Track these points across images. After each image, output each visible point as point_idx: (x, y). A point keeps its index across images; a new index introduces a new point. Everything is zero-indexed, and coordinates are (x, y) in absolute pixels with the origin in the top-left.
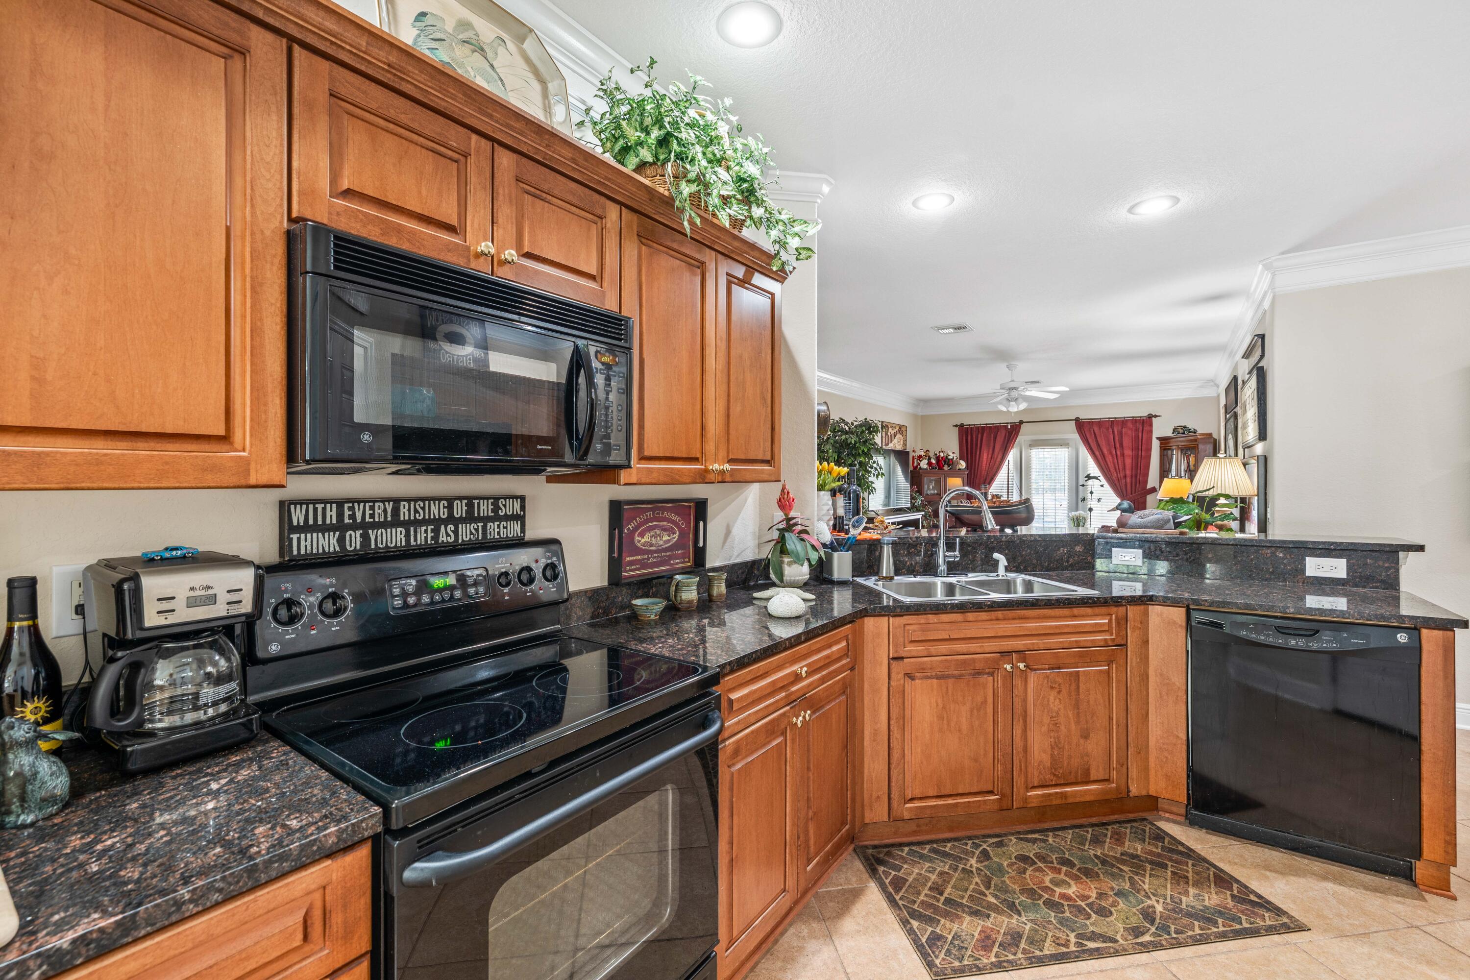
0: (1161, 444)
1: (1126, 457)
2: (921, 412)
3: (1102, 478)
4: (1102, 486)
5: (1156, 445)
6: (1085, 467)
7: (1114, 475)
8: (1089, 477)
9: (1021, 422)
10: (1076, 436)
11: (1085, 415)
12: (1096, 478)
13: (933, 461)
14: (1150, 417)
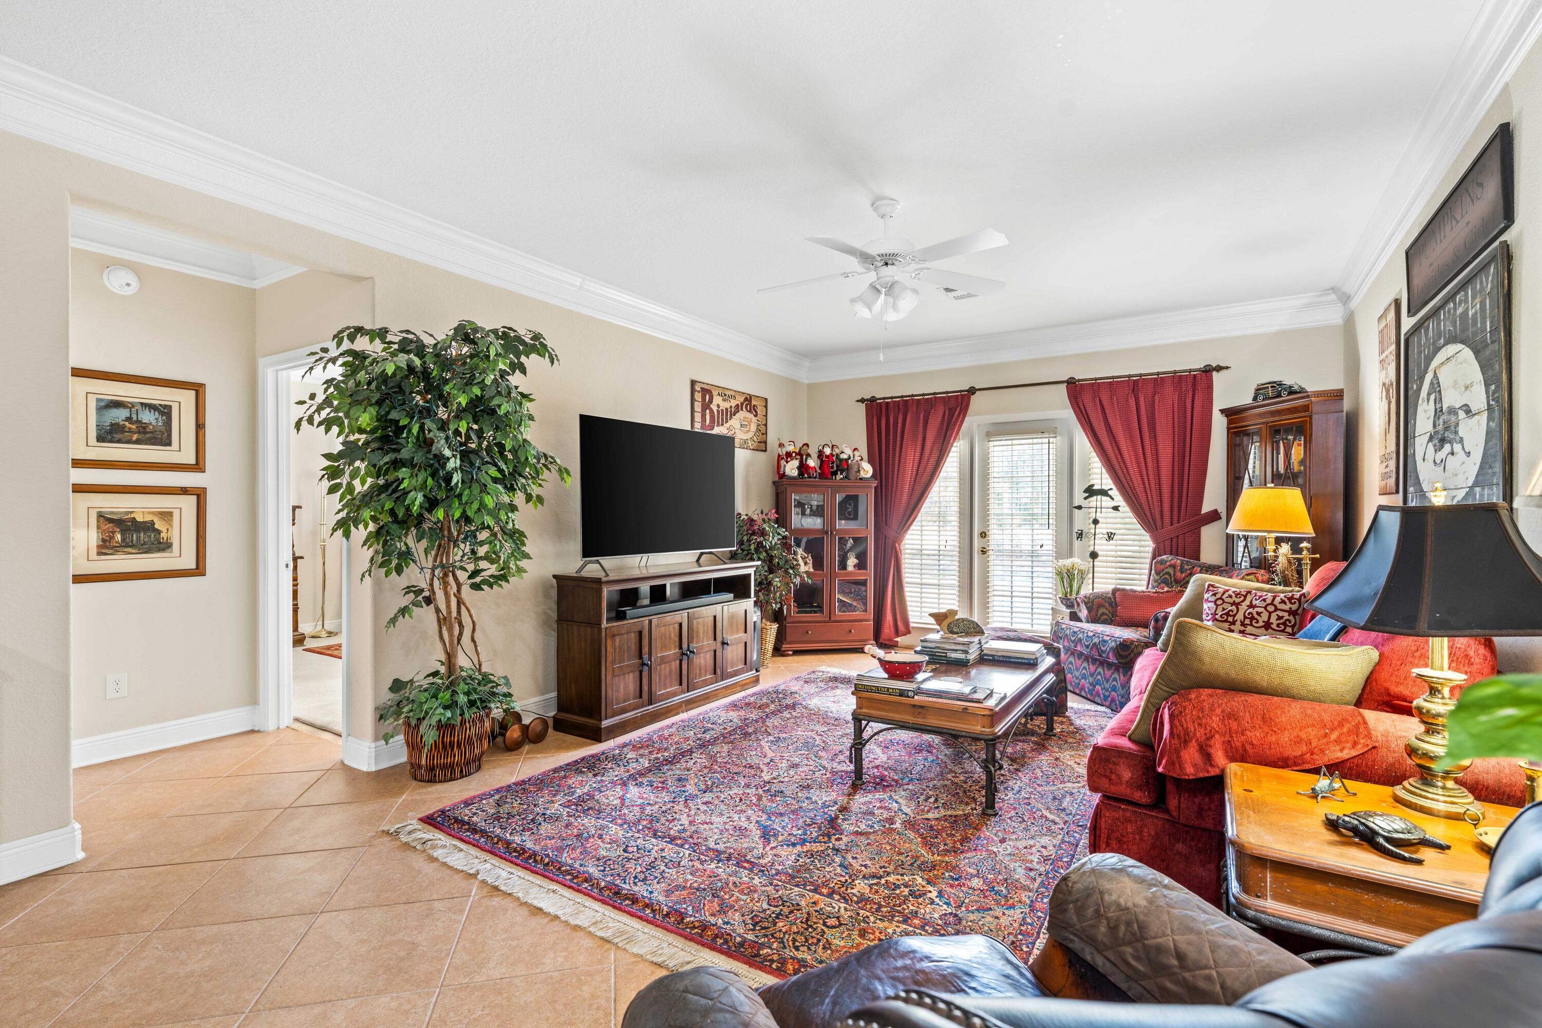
0: (1229, 422)
1: (1161, 451)
2: (805, 376)
3: (1115, 493)
4: (1116, 508)
5: (1219, 424)
6: (1087, 472)
7: (1139, 489)
8: (1091, 492)
9: (972, 391)
10: (1067, 414)
11: (1084, 373)
12: (1104, 493)
13: (812, 463)
14: (1208, 371)
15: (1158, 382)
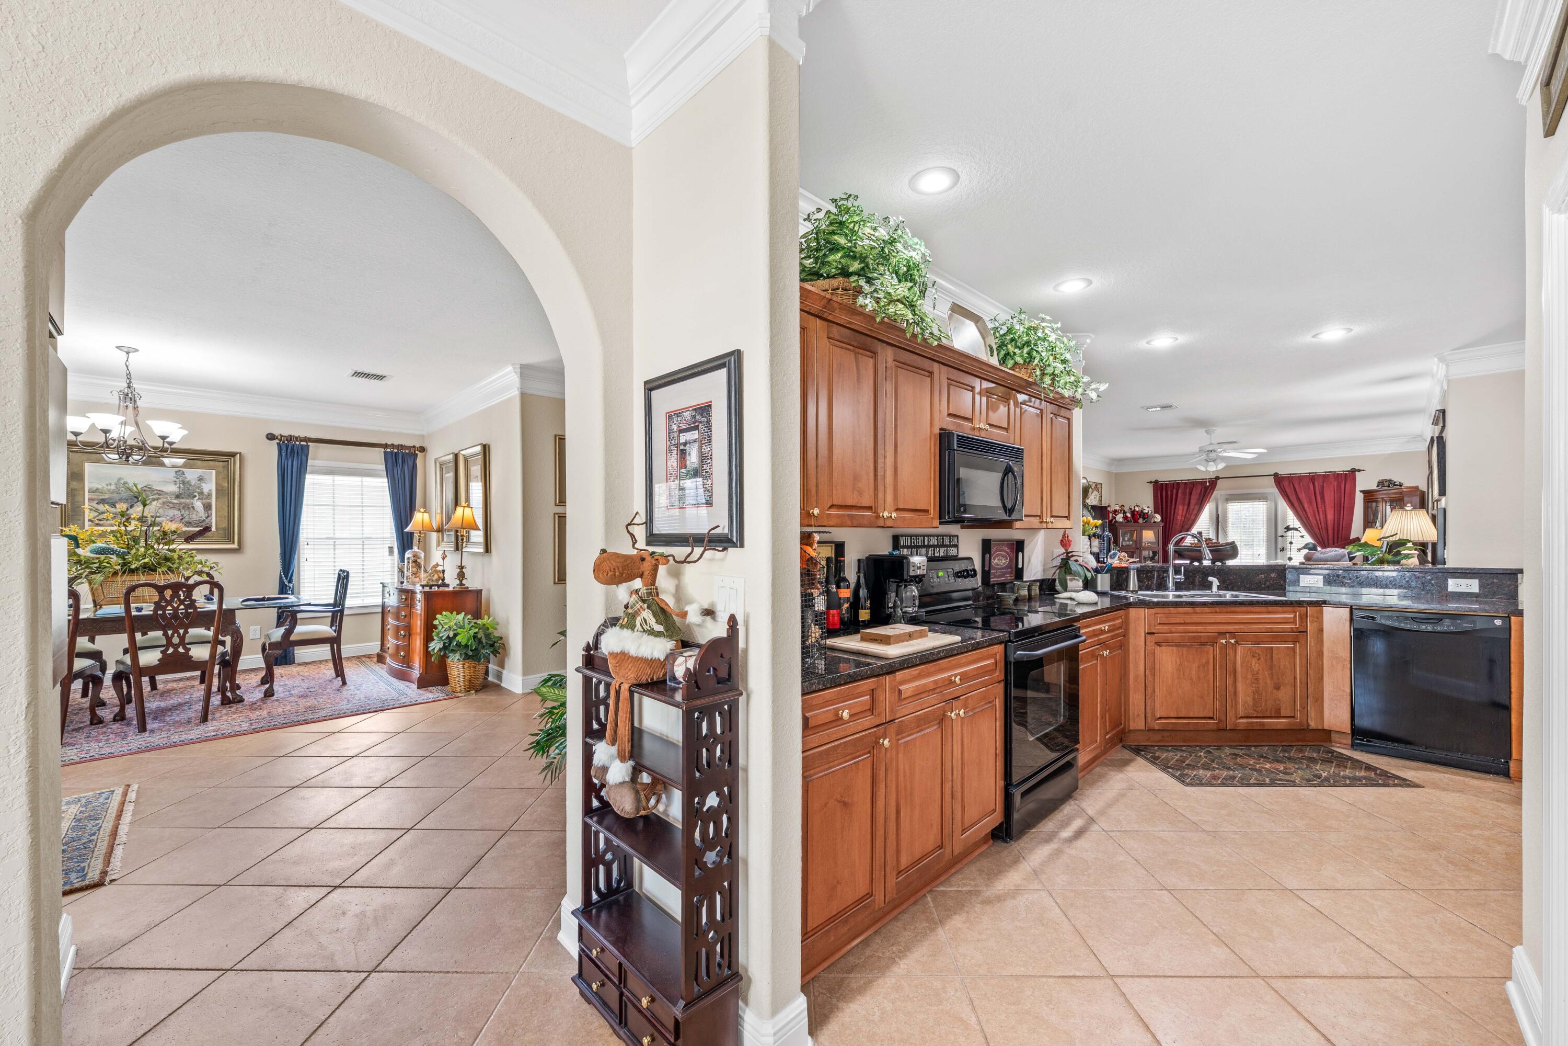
0: (1365, 497)
1: (1328, 510)
2: (1114, 470)
3: (1302, 529)
4: (1302, 537)
5: (1359, 500)
6: (1285, 519)
7: (1315, 527)
8: (1288, 529)
9: (1217, 478)
10: (1275, 491)
11: (1284, 471)
12: (1296, 529)
13: (1129, 515)
14: (1353, 471)
15: (1325, 477)
